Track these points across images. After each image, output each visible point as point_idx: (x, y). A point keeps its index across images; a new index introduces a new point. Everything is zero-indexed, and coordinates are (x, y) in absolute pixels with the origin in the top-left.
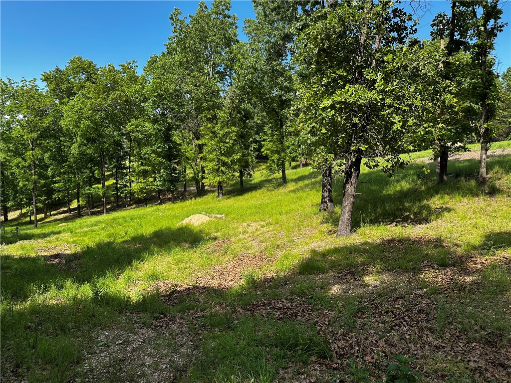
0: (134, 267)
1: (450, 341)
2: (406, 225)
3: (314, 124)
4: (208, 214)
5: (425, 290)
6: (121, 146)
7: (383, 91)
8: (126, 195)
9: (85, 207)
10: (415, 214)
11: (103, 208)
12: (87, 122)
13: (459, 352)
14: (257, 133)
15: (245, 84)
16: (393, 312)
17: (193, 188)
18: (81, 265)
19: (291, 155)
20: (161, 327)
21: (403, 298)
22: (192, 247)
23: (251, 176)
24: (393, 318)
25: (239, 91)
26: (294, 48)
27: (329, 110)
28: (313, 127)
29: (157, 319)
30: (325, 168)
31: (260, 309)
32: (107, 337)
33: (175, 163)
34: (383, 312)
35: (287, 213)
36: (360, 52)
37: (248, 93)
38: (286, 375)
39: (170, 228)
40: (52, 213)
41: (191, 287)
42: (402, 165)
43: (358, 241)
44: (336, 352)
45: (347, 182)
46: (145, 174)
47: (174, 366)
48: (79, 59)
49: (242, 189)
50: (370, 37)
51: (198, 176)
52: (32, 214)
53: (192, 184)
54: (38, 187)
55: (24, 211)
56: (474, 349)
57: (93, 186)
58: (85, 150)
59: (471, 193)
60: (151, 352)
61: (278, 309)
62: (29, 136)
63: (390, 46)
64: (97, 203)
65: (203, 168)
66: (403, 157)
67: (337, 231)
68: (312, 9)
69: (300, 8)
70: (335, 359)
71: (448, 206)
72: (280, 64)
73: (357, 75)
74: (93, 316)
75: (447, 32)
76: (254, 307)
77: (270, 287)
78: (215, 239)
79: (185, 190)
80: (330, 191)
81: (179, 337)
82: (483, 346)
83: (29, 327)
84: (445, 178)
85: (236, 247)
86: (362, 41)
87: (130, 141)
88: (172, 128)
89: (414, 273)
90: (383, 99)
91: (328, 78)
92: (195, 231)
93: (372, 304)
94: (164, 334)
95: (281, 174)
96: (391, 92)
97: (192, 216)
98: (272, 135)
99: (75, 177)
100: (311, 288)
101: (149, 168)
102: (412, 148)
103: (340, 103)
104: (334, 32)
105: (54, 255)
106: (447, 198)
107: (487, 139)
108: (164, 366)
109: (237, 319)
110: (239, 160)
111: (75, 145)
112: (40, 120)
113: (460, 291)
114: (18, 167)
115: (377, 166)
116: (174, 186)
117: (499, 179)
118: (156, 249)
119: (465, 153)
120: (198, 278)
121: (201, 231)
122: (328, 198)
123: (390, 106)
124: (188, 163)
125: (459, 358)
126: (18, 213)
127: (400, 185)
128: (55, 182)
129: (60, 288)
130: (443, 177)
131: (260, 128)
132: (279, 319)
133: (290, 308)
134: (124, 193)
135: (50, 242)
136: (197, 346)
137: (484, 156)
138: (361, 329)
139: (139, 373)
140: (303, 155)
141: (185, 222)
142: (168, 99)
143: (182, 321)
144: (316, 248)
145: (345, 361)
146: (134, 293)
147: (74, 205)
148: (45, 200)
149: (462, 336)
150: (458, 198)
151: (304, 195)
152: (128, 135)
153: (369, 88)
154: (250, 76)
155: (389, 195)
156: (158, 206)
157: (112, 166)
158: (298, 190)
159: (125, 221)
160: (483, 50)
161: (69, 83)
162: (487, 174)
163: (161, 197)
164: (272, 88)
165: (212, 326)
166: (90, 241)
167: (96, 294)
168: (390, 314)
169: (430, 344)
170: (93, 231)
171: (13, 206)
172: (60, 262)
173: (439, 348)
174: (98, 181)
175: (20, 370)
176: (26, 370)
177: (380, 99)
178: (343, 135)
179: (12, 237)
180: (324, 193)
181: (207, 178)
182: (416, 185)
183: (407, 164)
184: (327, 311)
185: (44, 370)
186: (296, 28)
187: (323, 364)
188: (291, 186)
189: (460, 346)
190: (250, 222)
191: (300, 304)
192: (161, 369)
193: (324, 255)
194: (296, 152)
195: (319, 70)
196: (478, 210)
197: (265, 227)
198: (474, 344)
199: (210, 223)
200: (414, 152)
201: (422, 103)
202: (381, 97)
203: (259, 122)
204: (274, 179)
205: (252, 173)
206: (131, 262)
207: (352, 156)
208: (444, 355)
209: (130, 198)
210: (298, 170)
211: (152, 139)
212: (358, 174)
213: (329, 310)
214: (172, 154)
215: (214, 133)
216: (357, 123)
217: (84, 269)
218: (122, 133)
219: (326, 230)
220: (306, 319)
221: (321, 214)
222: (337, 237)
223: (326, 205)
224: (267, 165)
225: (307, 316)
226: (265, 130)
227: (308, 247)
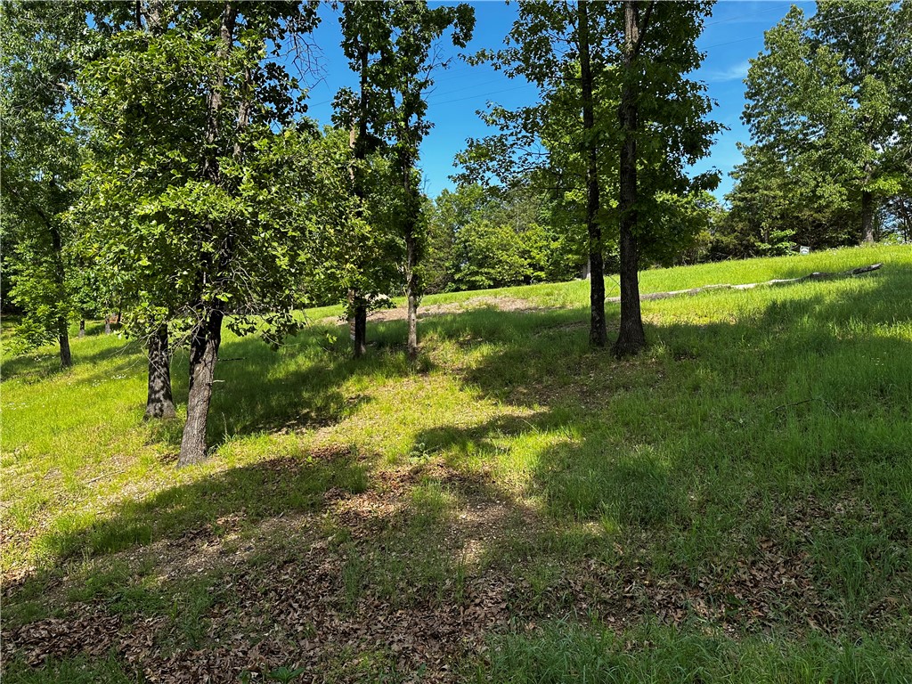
1: (365, 617)
2: (304, 430)
3: (122, 247)
5: (330, 538)
7: (253, 199)
10: (319, 410)
13: (378, 633)
16: (276, 591)
19: (85, 306)
21: (294, 560)
24: (277, 600)
27: (154, 222)
28: (122, 252)
30: (150, 333)
34: (259, 594)
35: (71, 429)
36: (212, 126)
42: (292, 329)
43: (218, 470)
45: (197, 360)
50: (227, 101)
56: (399, 620)
59: (399, 372)
61: (37, 644)
63: (264, 125)
66: (296, 315)
67: (178, 455)
68: (117, 27)
69: (90, 17)
71: (367, 393)
73: (207, 165)
75: (356, 120)
77: (18, 597)
82: (411, 612)
84: (363, 349)
86: (215, 105)
89: (314, 512)
90: (255, 214)
91: (150, 162)
93: (240, 584)
95: (58, 344)
96: (268, 204)
98: (37, 263)
100: (117, 579)
102: (307, 302)
103: (175, 211)
104: (160, 79)
106: (366, 379)
107: (417, 291)
113: (382, 529)
115: (252, 330)
117: (434, 349)
119: (388, 310)
122: (162, 392)
123: (266, 227)
125: (378, 642)
127: (296, 362)
130: (360, 347)
132: (38, 664)
133: (65, 634)
137: (413, 316)
138: (218, 637)
144: (134, 495)
149: (382, 603)
150: (380, 379)
151: (112, 388)
153: (231, 191)
155: (278, 381)
158: (98, 378)
160: (405, 159)
162: (418, 342)
168: (272, 594)
169: (334, 632)
173: (349, 634)
177: (249, 213)
178: (185, 273)
180: (154, 381)
182: (322, 360)
183: (302, 327)
184: (150, 620)
186: (81, 54)
188: (82, 371)
189: (380, 621)
191: (92, 619)
193: (149, 507)
194: (95, 299)
195: (130, 145)
196: (408, 396)
198: (400, 611)
200: (311, 307)
201: (319, 228)
202: (250, 209)
204: (40, 356)
207: (204, 313)
208: (356, 644)
210: (101, 336)
212: (217, 345)
213: (155, 616)
216: (211, 253)
219: (157, 455)
220: (105, 646)
221: (148, 426)
222: (178, 467)
223: (159, 405)
224: (20, 327)
225: (106, 640)
226: (18, 252)
227: (115, 496)
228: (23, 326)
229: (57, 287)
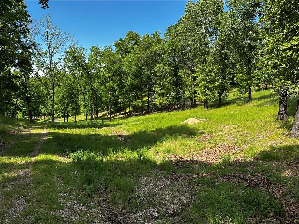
0: (158, 145)
3: (276, 61)
4: (198, 119)
6: (151, 79)
8: (153, 106)
9: (133, 112)
11: (141, 112)
12: (135, 67)
14: (232, 68)
15: (226, 37)
17: (189, 103)
18: (131, 141)
19: (256, 82)
20: (174, 180)
22: (189, 137)
23: (226, 95)
25: (221, 43)
26: (261, 12)
27: (288, 51)
28: (276, 63)
29: (171, 175)
30: (283, 90)
31: (233, 179)
32: (145, 180)
33: (179, 88)
35: (252, 120)
37: (227, 43)
38: (252, 221)
39: (176, 125)
40: (117, 114)
41: (189, 160)
44: (289, 213)
46: (162, 95)
47: (182, 203)
48: (131, 33)
49: (220, 104)
51: (192, 96)
52: (109, 114)
53: (188, 101)
54: (112, 101)
55: (105, 112)
57: (137, 101)
58: (133, 82)
60: (169, 193)
61: (246, 180)
62: (108, 75)
64: (138, 110)
65: (195, 91)
67: (290, 134)
70: (288, 218)
72: (250, 23)
74: (139, 168)
76: (229, 177)
77: (240, 166)
78: (203, 133)
79: (184, 104)
80: (285, 107)
81: (184, 187)
83: (110, 170)
85: (216, 139)
87: (156, 76)
88: (179, 68)
91: (288, 29)
92: (191, 128)
94: (175, 184)
95: (248, 94)
97: (188, 119)
98: (242, 69)
99: (128, 96)
100: (269, 170)
101: (165, 92)
103: (297, 45)
105: (119, 135)
108: (176, 202)
109: (218, 182)
110: (218, 86)
111: (129, 79)
112: (113, 66)
114: (103, 90)
116: (178, 101)
118: (169, 136)
120: (193, 155)
121: (194, 128)
122: (284, 111)
124: (187, 88)
126: (102, 113)
128: (119, 99)
129: (123, 152)
131: (234, 65)
132: (246, 186)
133: (254, 181)
134: (151, 105)
135: (117, 129)
136: (194, 194)
139: (163, 203)
140: (264, 82)
141: (185, 122)
142: (177, 51)
143: (185, 178)
144: (274, 144)
145: (295, 220)
146: (159, 159)
147: (128, 110)
148: (115, 107)
151: (265, 109)
152: (155, 73)
154: (229, 33)
156: (169, 113)
157: (146, 90)
158: (260, 105)
159: (153, 120)
161: (126, 46)
163: (171, 107)
164: (244, 39)
165: (203, 184)
166: (136, 130)
167: (140, 157)
170: (137, 124)
171: (100, 110)
172: (122, 139)
174: (139, 98)
175: (107, 191)
176: (109, 191)
179: (100, 125)
180: (281, 107)
181: (198, 97)
184: (281, 186)
185: (117, 192)
187: (278, 219)
188: (255, 103)
190: (226, 125)
191: (261, 179)
192: (175, 203)
193: (279, 149)
194: (259, 80)
195: (281, 24)
197: (236, 128)
199: (199, 123)
203: (233, 61)
204: (243, 97)
205: (227, 94)
206: (156, 142)
209: (155, 108)
210: (260, 92)
211: (167, 75)
213: (283, 186)
214: (178, 83)
215: (203, 70)
217: (133, 144)
218: (152, 72)
219: (281, 133)
220: (266, 189)
221: (278, 122)
222: (290, 138)
223: (282, 116)
224: (238, 89)
225: (266, 187)
226: (237, 66)
227: (267, 143)
228: (239, 89)
229: (249, 76)
